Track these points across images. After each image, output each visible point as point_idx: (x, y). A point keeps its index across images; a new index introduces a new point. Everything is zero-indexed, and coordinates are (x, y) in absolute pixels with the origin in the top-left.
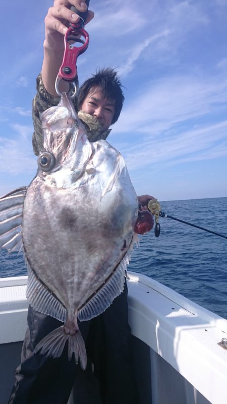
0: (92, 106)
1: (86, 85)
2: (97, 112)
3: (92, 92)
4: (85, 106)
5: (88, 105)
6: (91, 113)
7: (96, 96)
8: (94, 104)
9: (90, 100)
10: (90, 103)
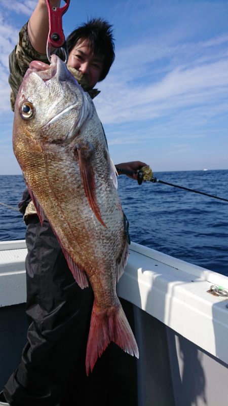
0: (78, 60)
1: (74, 34)
2: (83, 67)
3: (80, 44)
4: (71, 58)
5: (74, 58)
6: (77, 67)
7: (83, 49)
8: (81, 58)
9: (77, 53)
10: (77, 56)
